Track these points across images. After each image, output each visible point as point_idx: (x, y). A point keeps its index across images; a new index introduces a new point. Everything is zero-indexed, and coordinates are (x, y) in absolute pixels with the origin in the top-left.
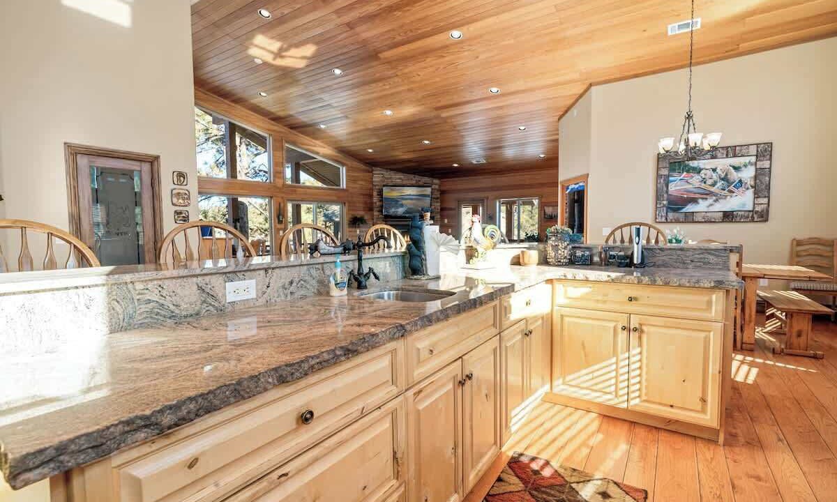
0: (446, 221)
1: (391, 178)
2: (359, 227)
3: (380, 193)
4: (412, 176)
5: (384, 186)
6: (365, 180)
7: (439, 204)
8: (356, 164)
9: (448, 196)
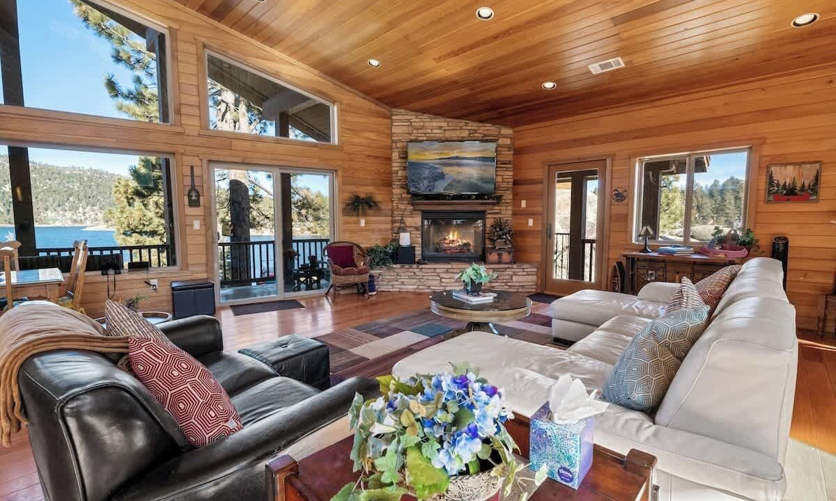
0: (524, 204)
1: (423, 127)
2: (364, 215)
3: (404, 155)
4: (462, 123)
5: (411, 141)
6: (378, 132)
7: (511, 173)
8: (358, 101)
9: (528, 159)
